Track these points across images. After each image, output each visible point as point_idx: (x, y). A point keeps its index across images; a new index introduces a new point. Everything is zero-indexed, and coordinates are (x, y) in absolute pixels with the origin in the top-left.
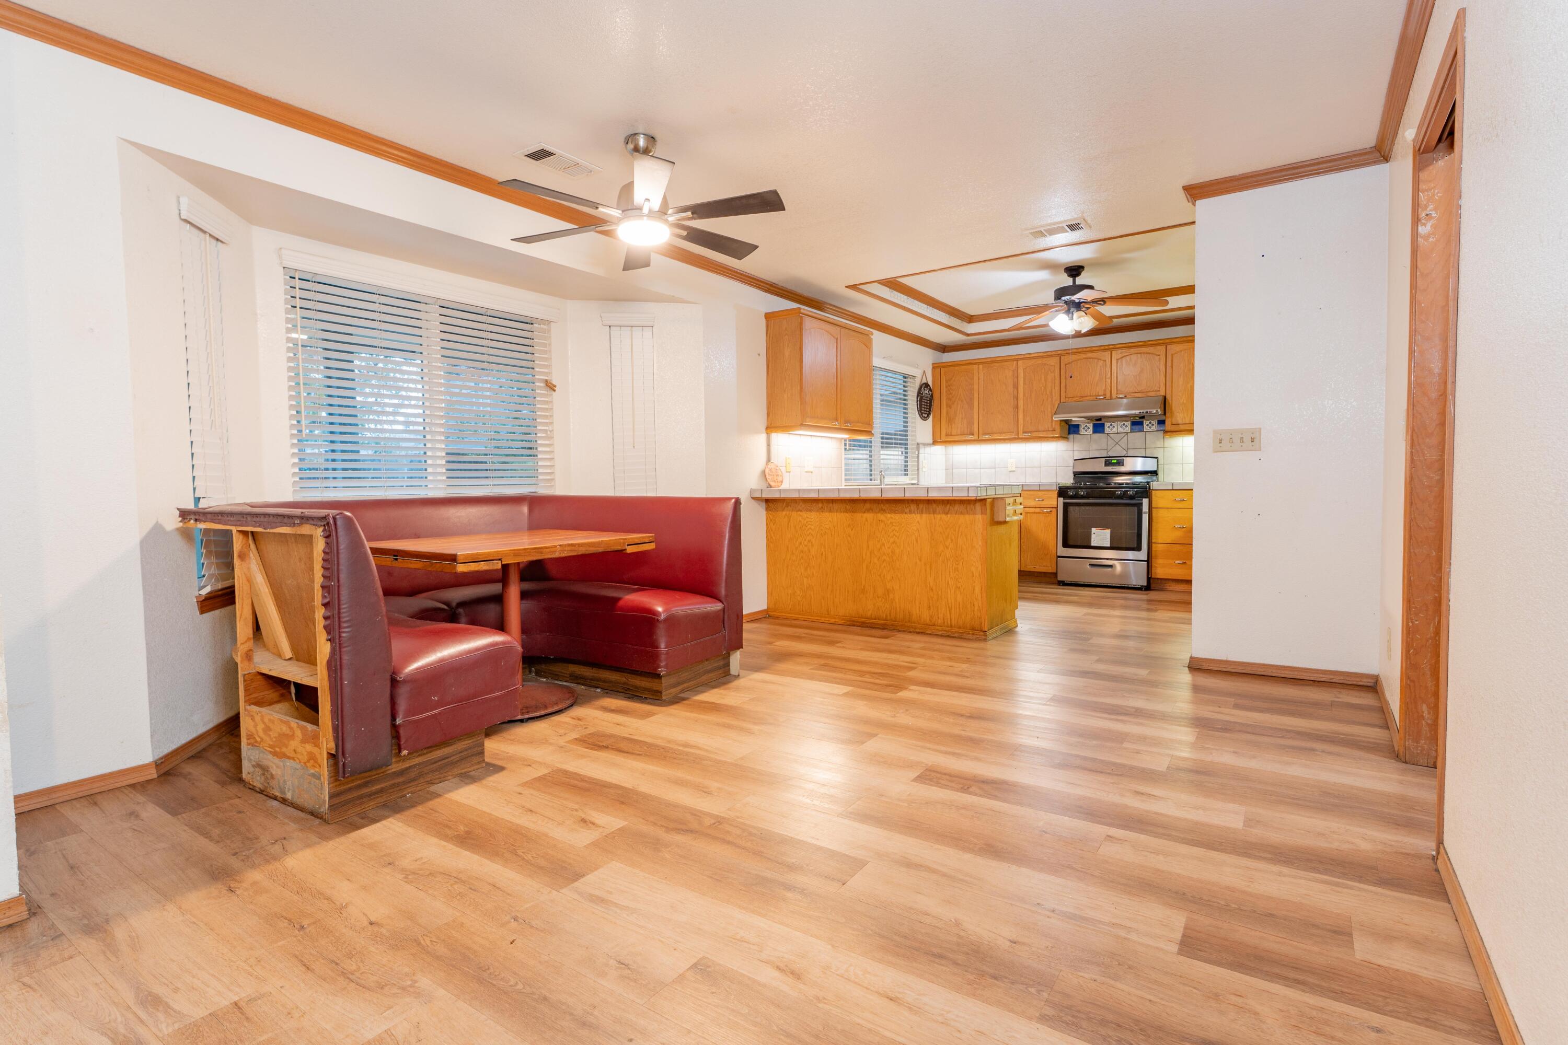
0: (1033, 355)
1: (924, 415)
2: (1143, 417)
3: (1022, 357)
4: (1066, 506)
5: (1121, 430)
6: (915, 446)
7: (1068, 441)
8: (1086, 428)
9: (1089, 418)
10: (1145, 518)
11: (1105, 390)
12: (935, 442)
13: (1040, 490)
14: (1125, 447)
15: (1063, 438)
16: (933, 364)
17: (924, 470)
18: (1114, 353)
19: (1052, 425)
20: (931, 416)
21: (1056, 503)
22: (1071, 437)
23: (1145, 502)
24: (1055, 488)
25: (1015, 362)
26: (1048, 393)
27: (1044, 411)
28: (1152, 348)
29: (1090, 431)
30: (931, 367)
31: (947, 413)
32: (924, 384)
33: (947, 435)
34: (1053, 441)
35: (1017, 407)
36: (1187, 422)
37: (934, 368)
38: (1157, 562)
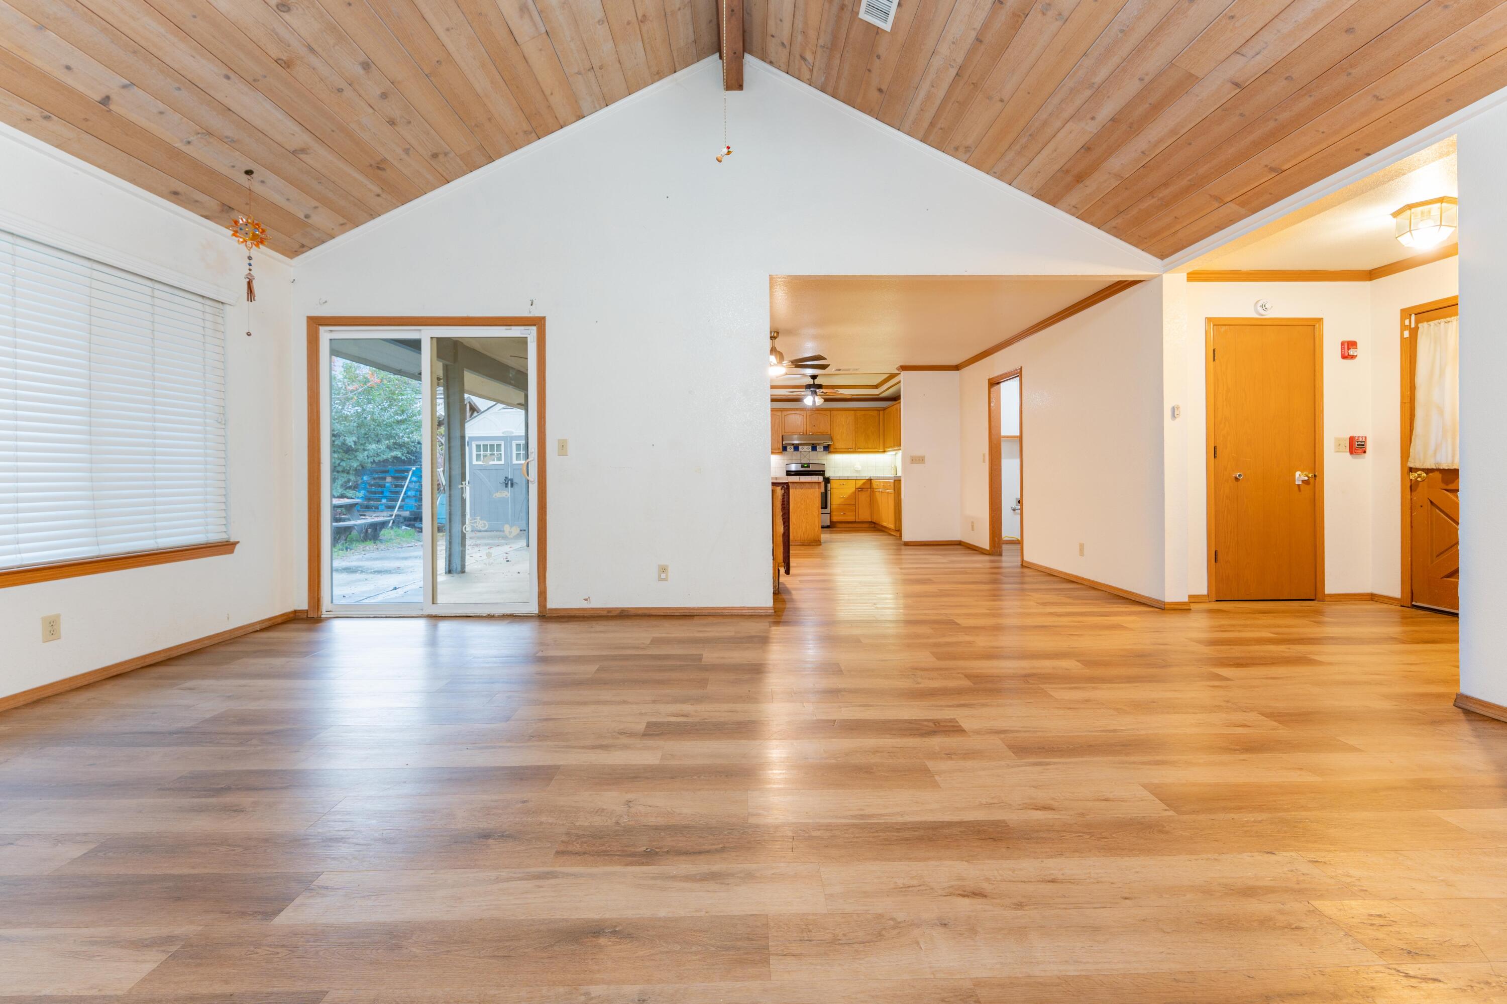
2: (817, 445)
5: (807, 450)
7: (783, 455)
9: (793, 444)
15: (781, 453)
22: (784, 453)
28: (824, 412)
36: (839, 447)
38: (834, 514)
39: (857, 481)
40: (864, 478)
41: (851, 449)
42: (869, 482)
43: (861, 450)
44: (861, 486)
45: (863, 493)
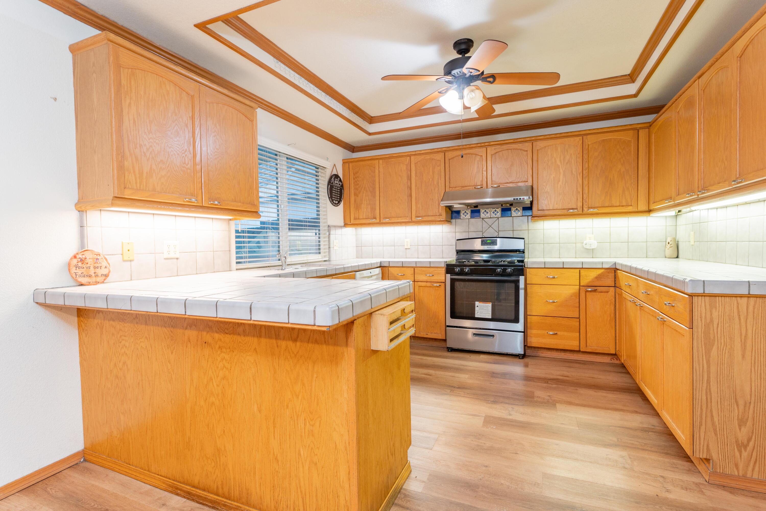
0: (423, 152)
1: (334, 201)
2: (511, 205)
3: (414, 153)
4: (453, 281)
5: (493, 215)
6: (326, 228)
7: (451, 224)
8: (465, 214)
9: (468, 205)
10: (522, 293)
11: (482, 181)
12: (346, 225)
13: (430, 267)
14: (497, 230)
15: (448, 221)
16: (343, 160)
17: (335, 248)
18: (489, 149)
19: (439, 211)
20: (342, 203)
21: (444, 278)
22: (453, 221)
23: (522, 279)
24: (443, 265)
25: (408, 158)
26: (435, 183)
27: (433, 199)
28: (520, 145)
29: (468, 216)
30: (342, 163)
31: (355, 201)
32: (334, 175)
33: (355, 219)
34: (440, 224)
35: (411, 196)
36: (551, 208)
37: (344, 163)
38: (532, 332)
39: (582, 271)
40: (600, 266)
41: (573, 209)
42: (612, 275)
43: (596, 211)
44: (593, 281)
45: (597, 295)
